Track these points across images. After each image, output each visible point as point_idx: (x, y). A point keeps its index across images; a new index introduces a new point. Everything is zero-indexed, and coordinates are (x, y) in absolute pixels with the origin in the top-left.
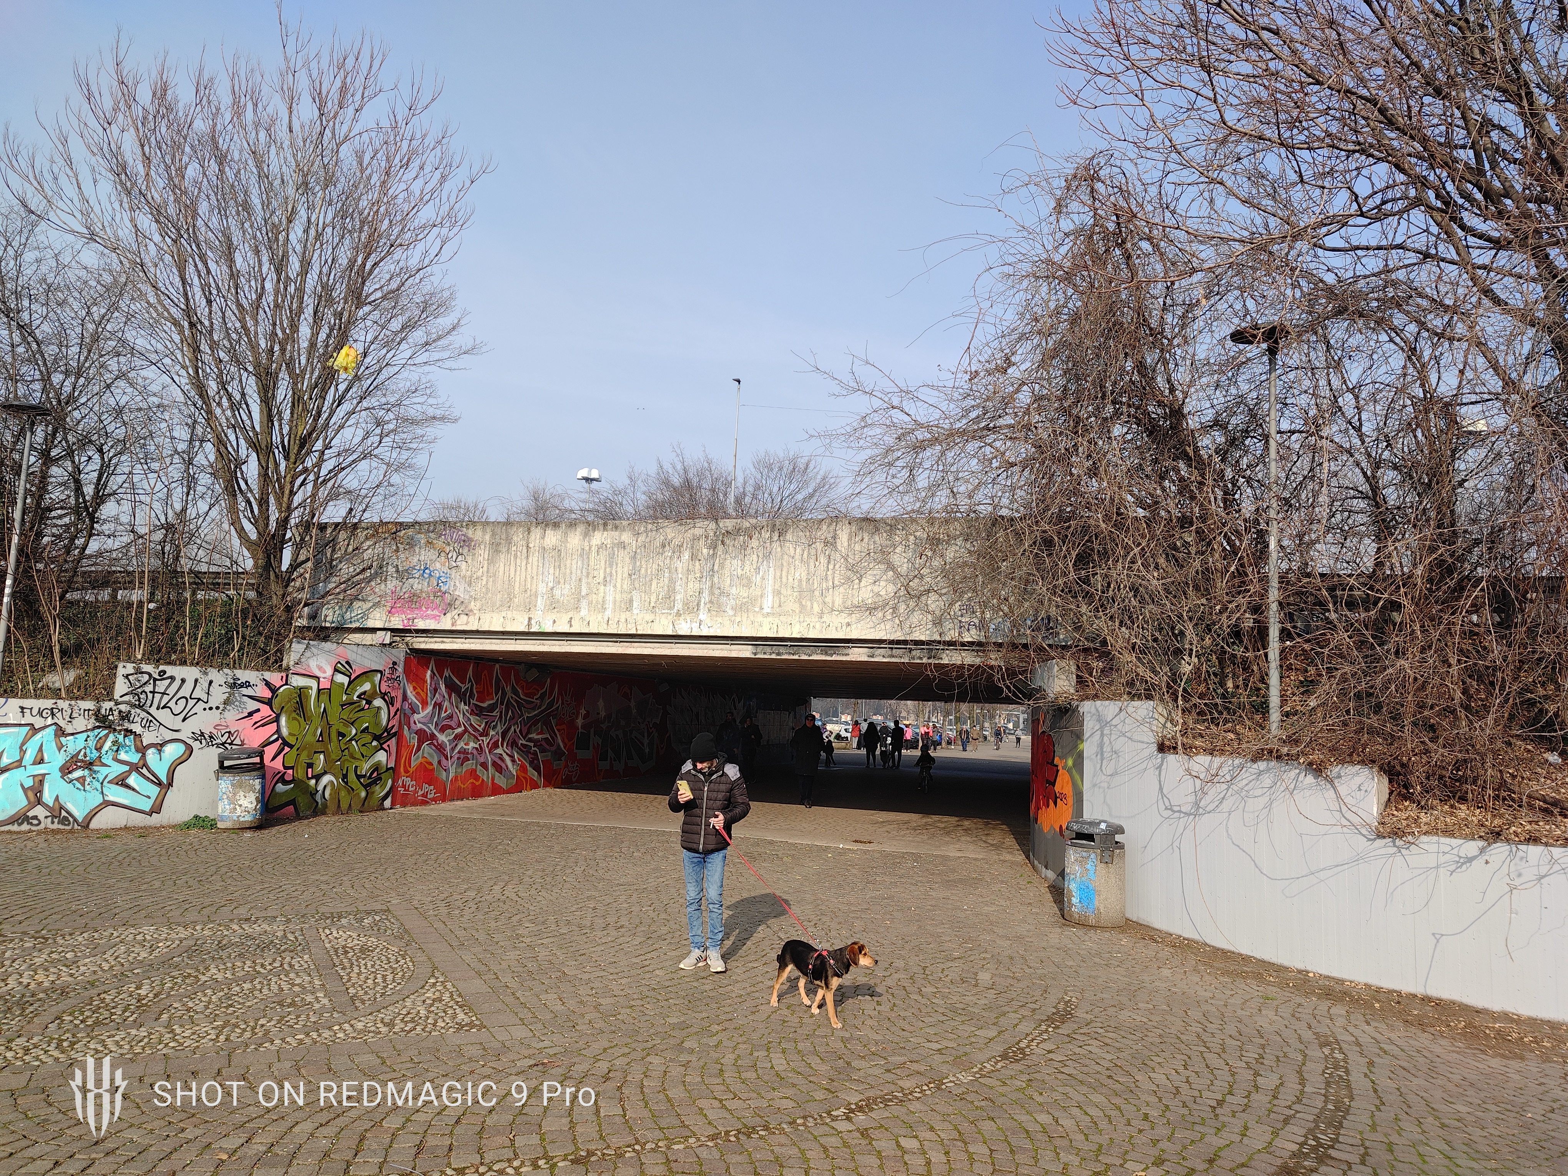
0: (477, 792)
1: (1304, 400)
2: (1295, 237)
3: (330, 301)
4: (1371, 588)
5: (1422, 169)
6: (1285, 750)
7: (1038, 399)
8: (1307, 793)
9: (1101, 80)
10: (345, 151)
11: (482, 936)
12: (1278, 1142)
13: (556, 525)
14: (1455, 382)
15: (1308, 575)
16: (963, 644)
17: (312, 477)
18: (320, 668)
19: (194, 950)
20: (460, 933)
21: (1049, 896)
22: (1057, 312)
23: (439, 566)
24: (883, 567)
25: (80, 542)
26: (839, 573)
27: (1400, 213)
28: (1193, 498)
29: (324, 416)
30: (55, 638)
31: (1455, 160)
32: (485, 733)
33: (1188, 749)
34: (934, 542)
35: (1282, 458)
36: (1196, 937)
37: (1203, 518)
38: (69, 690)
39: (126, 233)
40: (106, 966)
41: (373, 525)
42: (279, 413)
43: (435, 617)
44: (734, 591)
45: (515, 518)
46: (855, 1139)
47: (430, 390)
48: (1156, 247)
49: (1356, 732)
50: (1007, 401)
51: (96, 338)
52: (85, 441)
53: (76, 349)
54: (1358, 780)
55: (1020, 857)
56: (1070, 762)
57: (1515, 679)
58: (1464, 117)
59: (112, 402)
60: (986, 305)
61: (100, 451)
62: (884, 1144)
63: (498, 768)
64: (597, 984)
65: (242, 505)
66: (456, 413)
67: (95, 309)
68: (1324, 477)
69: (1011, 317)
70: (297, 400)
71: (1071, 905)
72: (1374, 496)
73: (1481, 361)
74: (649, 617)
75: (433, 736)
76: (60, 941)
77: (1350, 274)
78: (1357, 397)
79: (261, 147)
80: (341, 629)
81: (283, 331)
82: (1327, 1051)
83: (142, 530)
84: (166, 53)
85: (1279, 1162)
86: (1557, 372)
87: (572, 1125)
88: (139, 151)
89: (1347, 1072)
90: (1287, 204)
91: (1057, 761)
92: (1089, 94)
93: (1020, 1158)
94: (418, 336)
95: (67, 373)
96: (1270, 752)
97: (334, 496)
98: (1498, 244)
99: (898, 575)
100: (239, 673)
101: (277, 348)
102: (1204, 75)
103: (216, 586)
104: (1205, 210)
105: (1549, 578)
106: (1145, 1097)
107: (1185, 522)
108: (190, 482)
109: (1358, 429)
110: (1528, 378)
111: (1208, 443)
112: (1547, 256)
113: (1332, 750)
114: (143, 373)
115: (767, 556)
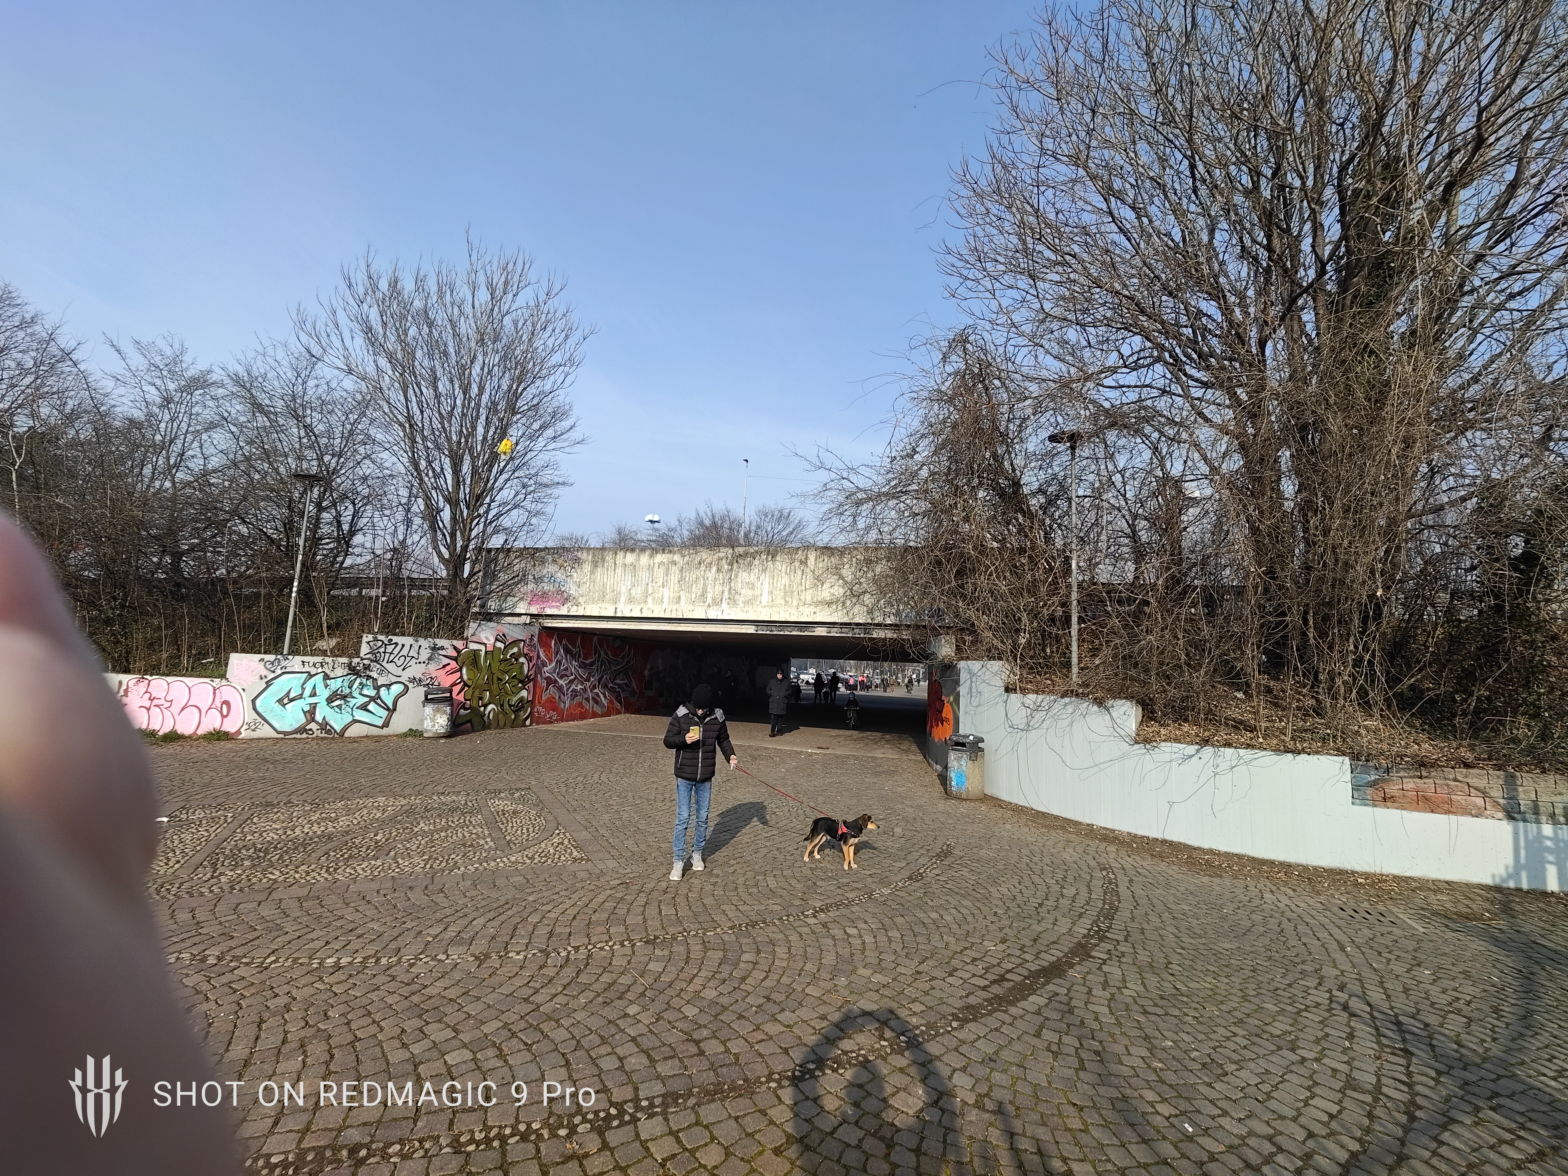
0: (583, 716)
1: (1091, 477)
2: (1086, 379)
3: (496, 412)
4: (1132, 592)
5: (1161, 339)
6: (1081, 691)
7: (932, 474)
8: (1094, 716)
9: (970, 284)
10: (507, 320)
11: (587, 805)
12: (1075, 929)
13: (633, 550)
14: (1181, 468)
15: (1095, 584)
16: (886, 625)
17: (483, 520)
18: (487, 638)
19: (410, 812)
20: (574, 803)
21: (938, 781)
22: (944, 421)
23: (560, 576)
24: (836, 577)
25: (340, 559)
26: (809, 581)
27: (1148, 366)
28: (1026, 536)
29: (491, 482)
30: (324, 619)
31: (1181, 334)
32: (588, 680)
33: (1024, 691)
34: (868, 562)
35: (1079, 512)
36: (1027, 805)
37: (1033, 549)
38: (331, 650)
39: (371, 370)
40: (355, 822)
41: (520, 550)
42: (464, 480)
43: (557, 607)
44: (743, 592)
45: (606, 545)
46: (819, 929)
47: (555, 466)
48: (1003, 384)
49: (1123, 679)
50: (914, 474)
51: (351, 433)
52: (344, 497)
53: (339, 440)
54: (1124, 709)
55: (920, 757)
56: (952, 699)
57: (1217, 648)
58: (1186, 309)
59: (361, 473)
60: (900, 416)
61: (354, 503)
62: (837, 932)
63: (596, 701)
64: (659, 835)
65: (440, 537)
66: (571, 481)
67: (350, 416)
68: (1104, 524)
69: (916, 424)
70: (475, 471)
71: (951, 786)
72: (1134, 536)
73: (1197, 456)
74: (691, 607)
75: (556, 681)
76: (327, 806)
77: (1119, 402)
78: (1123, 476)
79: (455, 317)
80: (500, 614)
81: (467, 429)
82: (1104, 873)
83: (379, 552)
84: (398, 260)
85: (1076, 940)
86: (1242, 463)
87: (645, 920)
88: (379, 319)
89: (1117, 886)
90: (1081, 359)
91: (943, 698)
92: (962, 291)
93: (920, 939)
94: (549, 433)
95: (333, 455)
96: (1072, 691)
97: (496, 531)
98: (1205, 385)
99: (846, 582)
100: (437, 641)
101: (463, 440)
102: (1031, 282)
103: (423, 587)
104: (1032, 362)
105: (1237, 587)
106: (995, 902)
107: (1022, 551)
108: (408, 522)
109: (1124, 496)
110: (1224, 466)
111: (1035, 503)
112: (1236, 393)
113: (1109, 690)
114: (380, 455)
115: (764, 571)
